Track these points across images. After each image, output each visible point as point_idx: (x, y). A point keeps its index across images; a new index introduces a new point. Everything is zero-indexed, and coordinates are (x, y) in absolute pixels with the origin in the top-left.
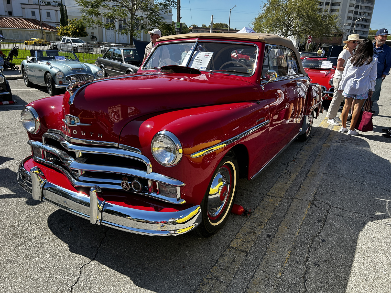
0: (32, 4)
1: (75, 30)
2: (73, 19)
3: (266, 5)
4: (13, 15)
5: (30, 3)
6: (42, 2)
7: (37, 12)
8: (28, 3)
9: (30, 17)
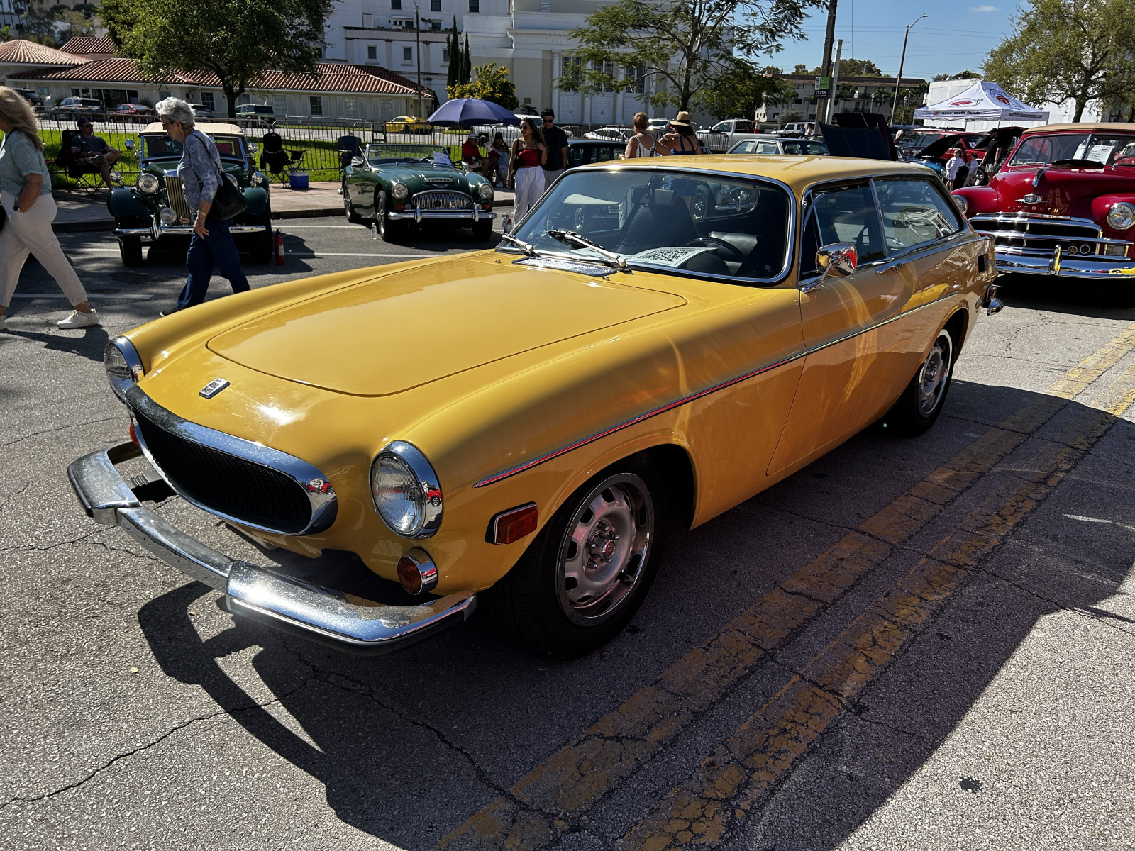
0: (370, 29)
1: (492, 93)
2: (486, 67)
3: (1027, 15)
4: (325, 56)
5: (365, 26)
6: (392, 22)
7: (381, 47)
8: (361, 26)
9: (365, 60)
